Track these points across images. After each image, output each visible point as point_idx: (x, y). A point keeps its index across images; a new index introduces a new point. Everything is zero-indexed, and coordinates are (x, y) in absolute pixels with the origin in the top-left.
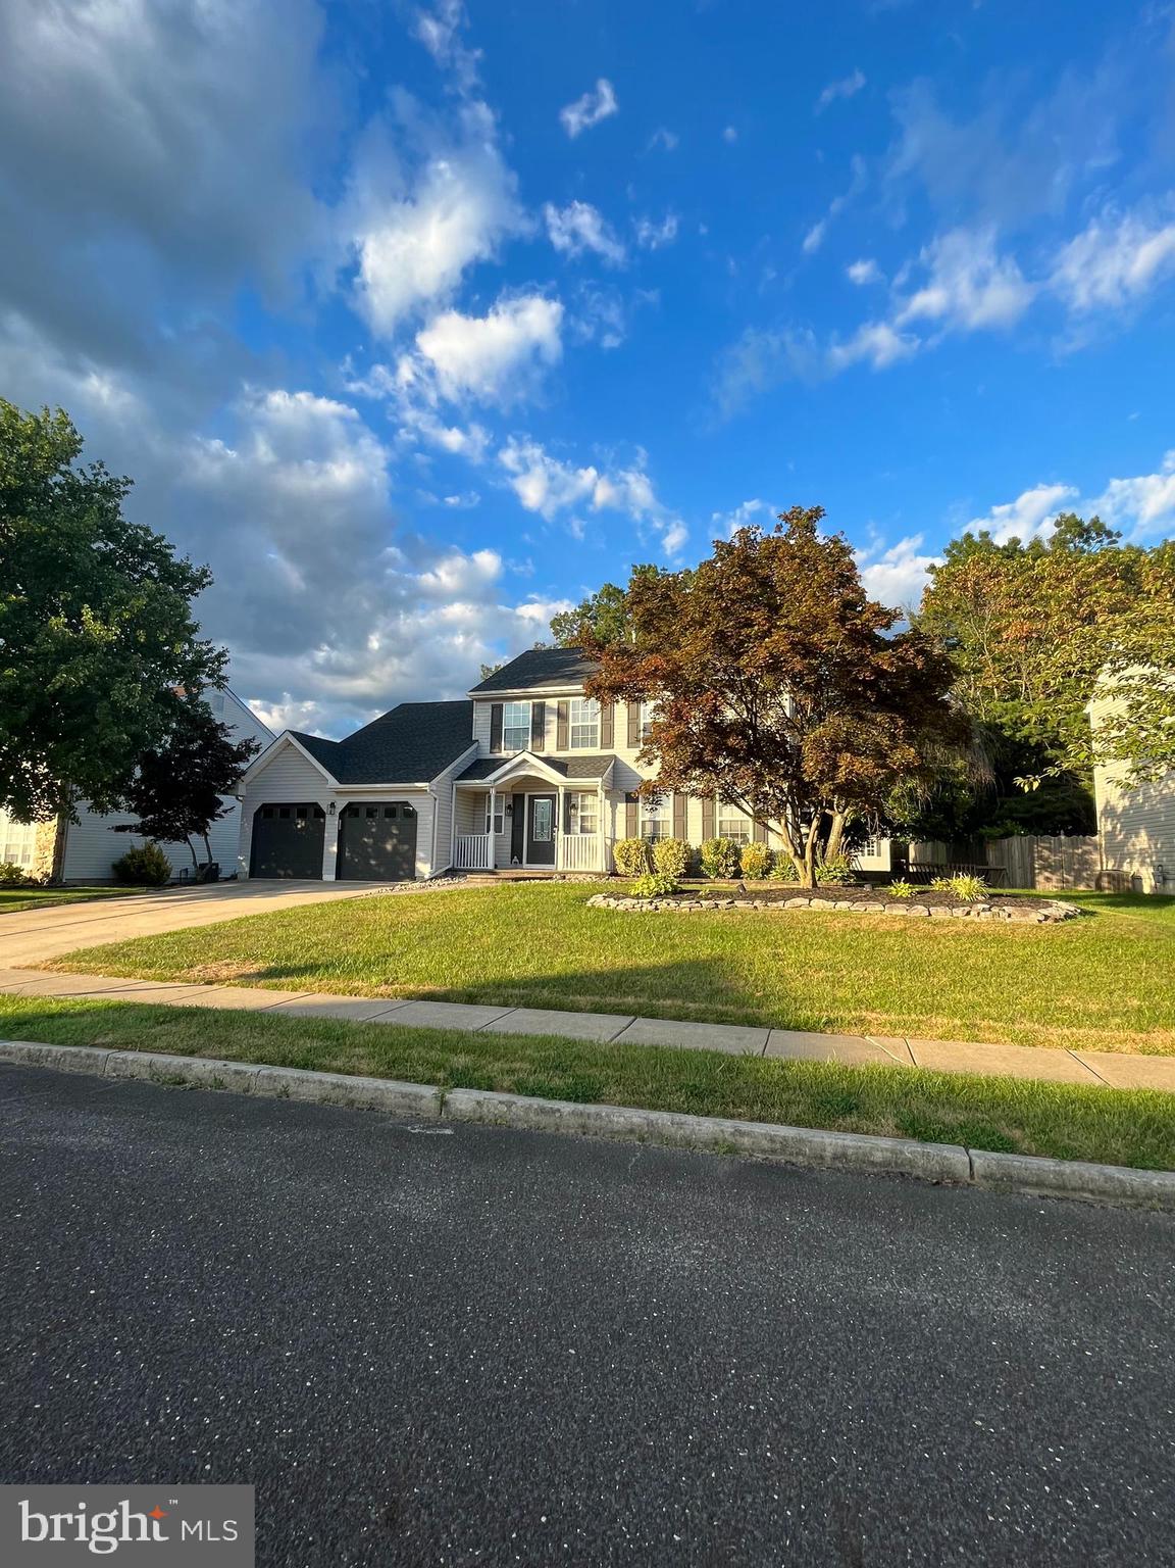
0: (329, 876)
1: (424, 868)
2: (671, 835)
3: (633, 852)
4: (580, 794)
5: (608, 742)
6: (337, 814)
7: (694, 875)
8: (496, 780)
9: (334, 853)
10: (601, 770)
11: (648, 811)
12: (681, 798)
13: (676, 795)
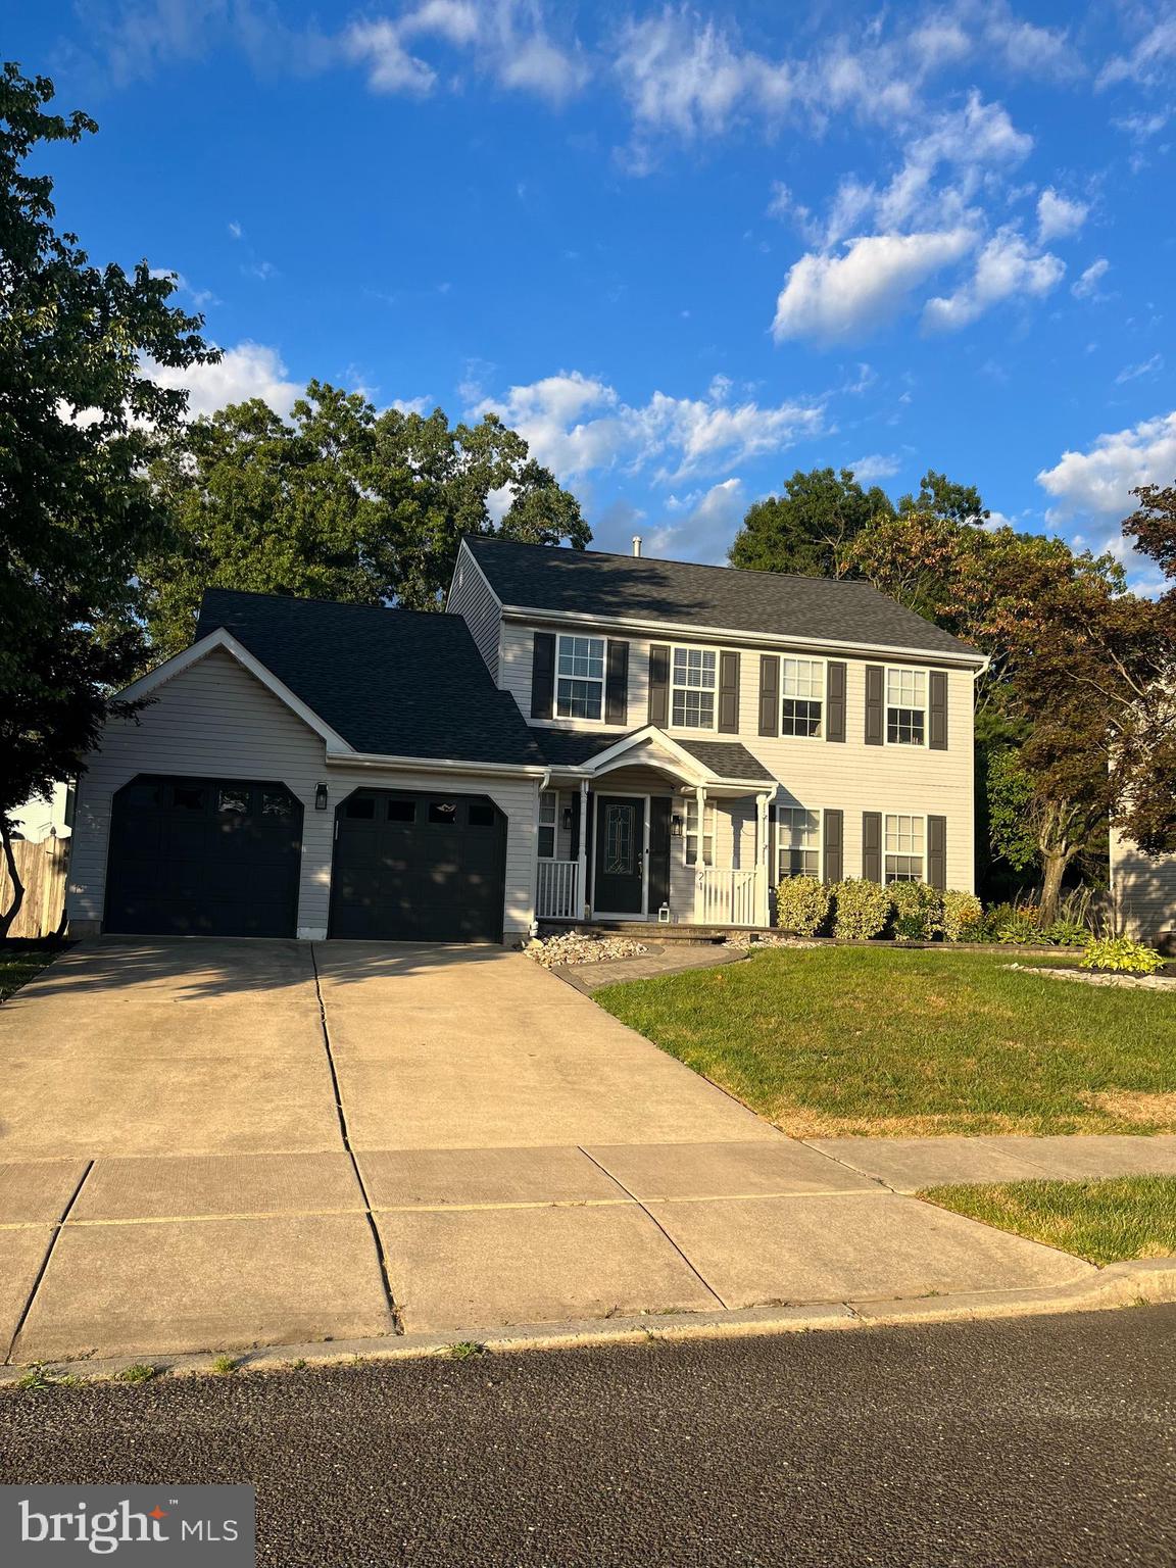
0: (312, 931)
2: (821, 873)
5: (730, 724)
6: (331, 809)
7: (886, 934)
8: (597, 768)
9: (323, 885)
10: (754, 768)
11: (788, 835)
12: (834, 818)
13: (827, 812)
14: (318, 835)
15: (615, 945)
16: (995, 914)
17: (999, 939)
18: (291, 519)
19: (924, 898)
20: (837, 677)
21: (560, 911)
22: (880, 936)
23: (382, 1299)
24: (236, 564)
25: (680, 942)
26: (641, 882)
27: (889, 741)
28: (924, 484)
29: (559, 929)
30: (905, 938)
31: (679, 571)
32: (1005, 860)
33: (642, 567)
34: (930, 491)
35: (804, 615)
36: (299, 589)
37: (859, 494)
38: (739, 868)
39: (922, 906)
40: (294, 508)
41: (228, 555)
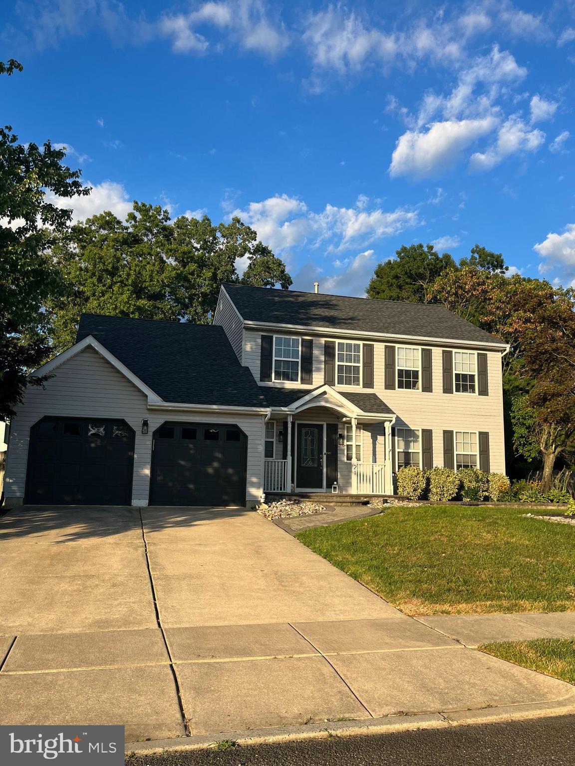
0: (140, 501)
1: (256, 491)
2: (421, 464)
5: (369, 383)
6: (151, 433)
7: (458, 498)
8: (297, 408)
9: (147, 476)
10: (383, 407)
11: (402, 444)
12: (428, 435)
13: (423, 431)
14: (143, 448)
15: (308, 507)
16: (517, 486)
17: (520, 500)
18: (129, 275)
19: (478, 477)
20: (427, 358)
21: (278, 488)
22: (454, 499)
23: (178, 715)
24: (98, 299)
25: (344, 504)
26: (322, 471)
27: (456, 391)
28: (473, 251)
29: (277, 498)
30: (468, 500)
31: (339, 301)
32: (522, 456)
33: (319, 299)
34: (476, 256)
35: (408, 323)
36: (133, 313)
37: (437, 258)
38: (376, 462)
39: (477, 482)
40: (130, 269)
41: (94, 295)
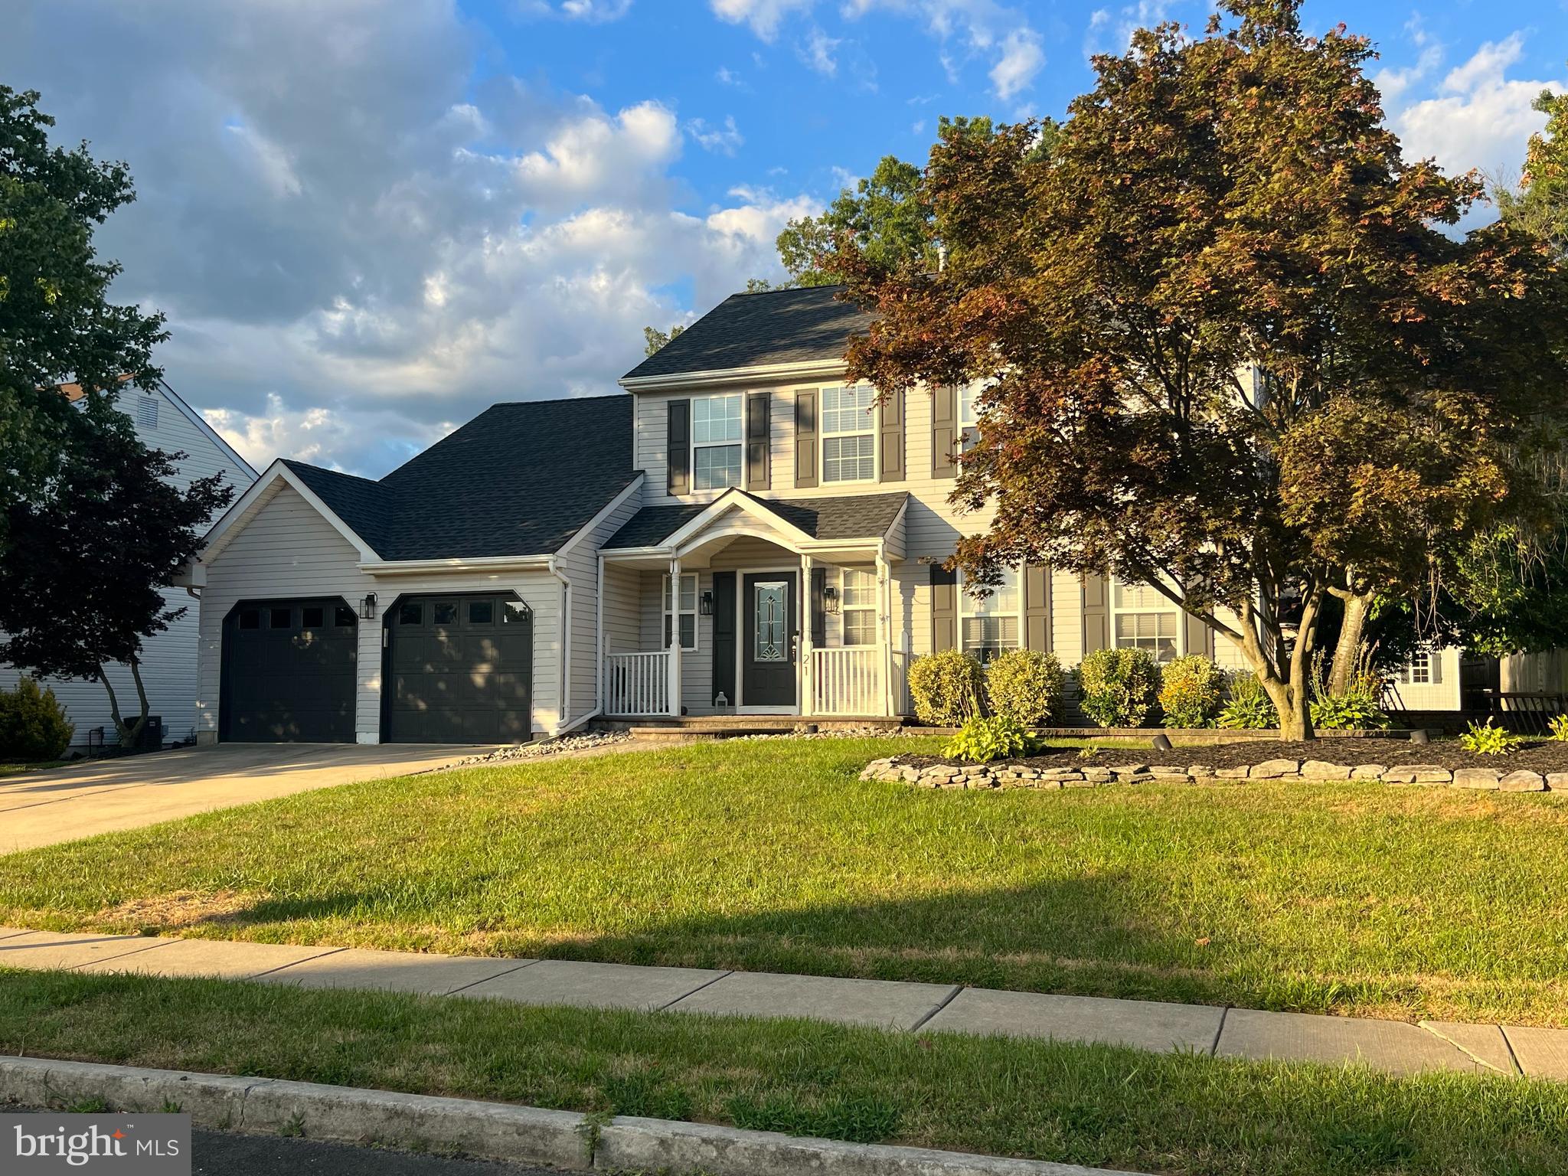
0: (368, 735)
1: (547, 719)
2: (1021, 644)
3: (947, 678)
4: (842, 569)
5: (895, 468)
6: (380, 618)
8: (680, 547)
9: (375, 691)
10: (878, 523)
11: (974, 600)
12: (1039, 573)
13: (1028, 564)
14: (370, 641)
26: (795, 669)
